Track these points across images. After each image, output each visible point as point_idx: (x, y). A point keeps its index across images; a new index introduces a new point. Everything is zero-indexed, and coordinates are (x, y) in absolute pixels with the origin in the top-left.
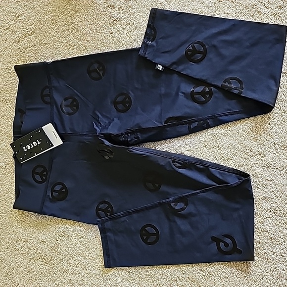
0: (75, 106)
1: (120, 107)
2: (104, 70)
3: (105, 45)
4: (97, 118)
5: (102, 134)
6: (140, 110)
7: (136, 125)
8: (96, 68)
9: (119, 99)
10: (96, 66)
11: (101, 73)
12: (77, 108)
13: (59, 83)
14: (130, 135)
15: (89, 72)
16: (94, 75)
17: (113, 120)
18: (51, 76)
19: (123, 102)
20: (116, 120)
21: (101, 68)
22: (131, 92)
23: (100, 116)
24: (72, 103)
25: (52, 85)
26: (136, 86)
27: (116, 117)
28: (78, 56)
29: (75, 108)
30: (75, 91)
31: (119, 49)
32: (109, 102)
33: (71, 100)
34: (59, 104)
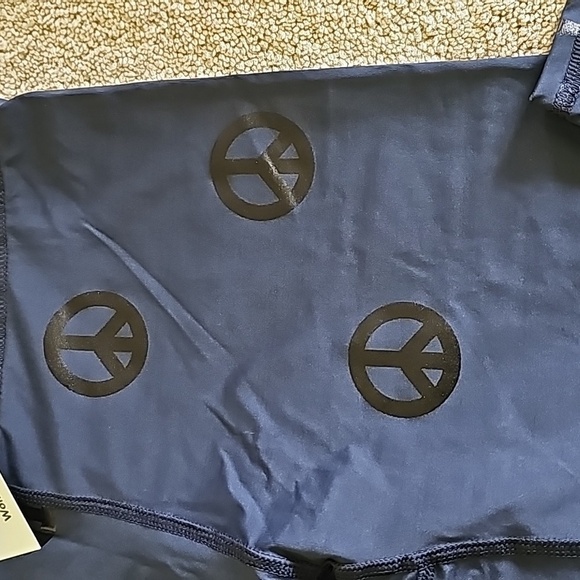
0: (124, 345)
1: (389, 381)
2: (305, 164)
3: (322, 29)
4: (249, 433)
5: (277, 550)
6: (509, 421)
7: (492, 518)
8: (261, 150)
9: (382, 338)
10: (261, 141)
11: (288, 181)
12: (138, 361)
13: (46, 213)
14: (454, 573)
15: (221, 170)
16: (247, 188)
17: (344, 457)
18: (8, 172)
19: (407, 359)
20: (360, 456)
21: (290, 153)
22: (457, 306)
23: (264, 419)
24: (111, 327)
25: (10, 221)
26: (495, 273)
27: (359, 441)
28: (162, 77)
29: (124, 358)
30: (133, 265)
31: (403, 60)
32: (325, 344)
33: (105, 313)
34: (37, 334)
